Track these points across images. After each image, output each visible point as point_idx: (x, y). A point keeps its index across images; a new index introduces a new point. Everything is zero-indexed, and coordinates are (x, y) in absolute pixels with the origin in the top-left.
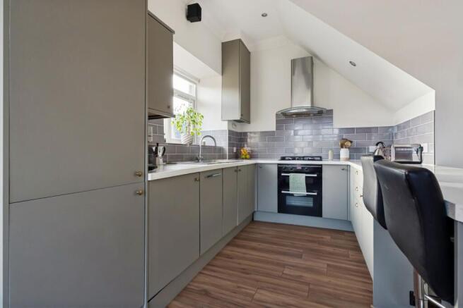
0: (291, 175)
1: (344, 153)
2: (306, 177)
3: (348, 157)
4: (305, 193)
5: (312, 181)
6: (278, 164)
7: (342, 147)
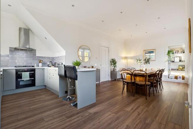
0: (23, 73)
1: (40, 64)
2: (29, 73)
3: (42, 66)
4: (29, 79)
5: (31, 74)
6: (16, 69)
7: (40, 62)
